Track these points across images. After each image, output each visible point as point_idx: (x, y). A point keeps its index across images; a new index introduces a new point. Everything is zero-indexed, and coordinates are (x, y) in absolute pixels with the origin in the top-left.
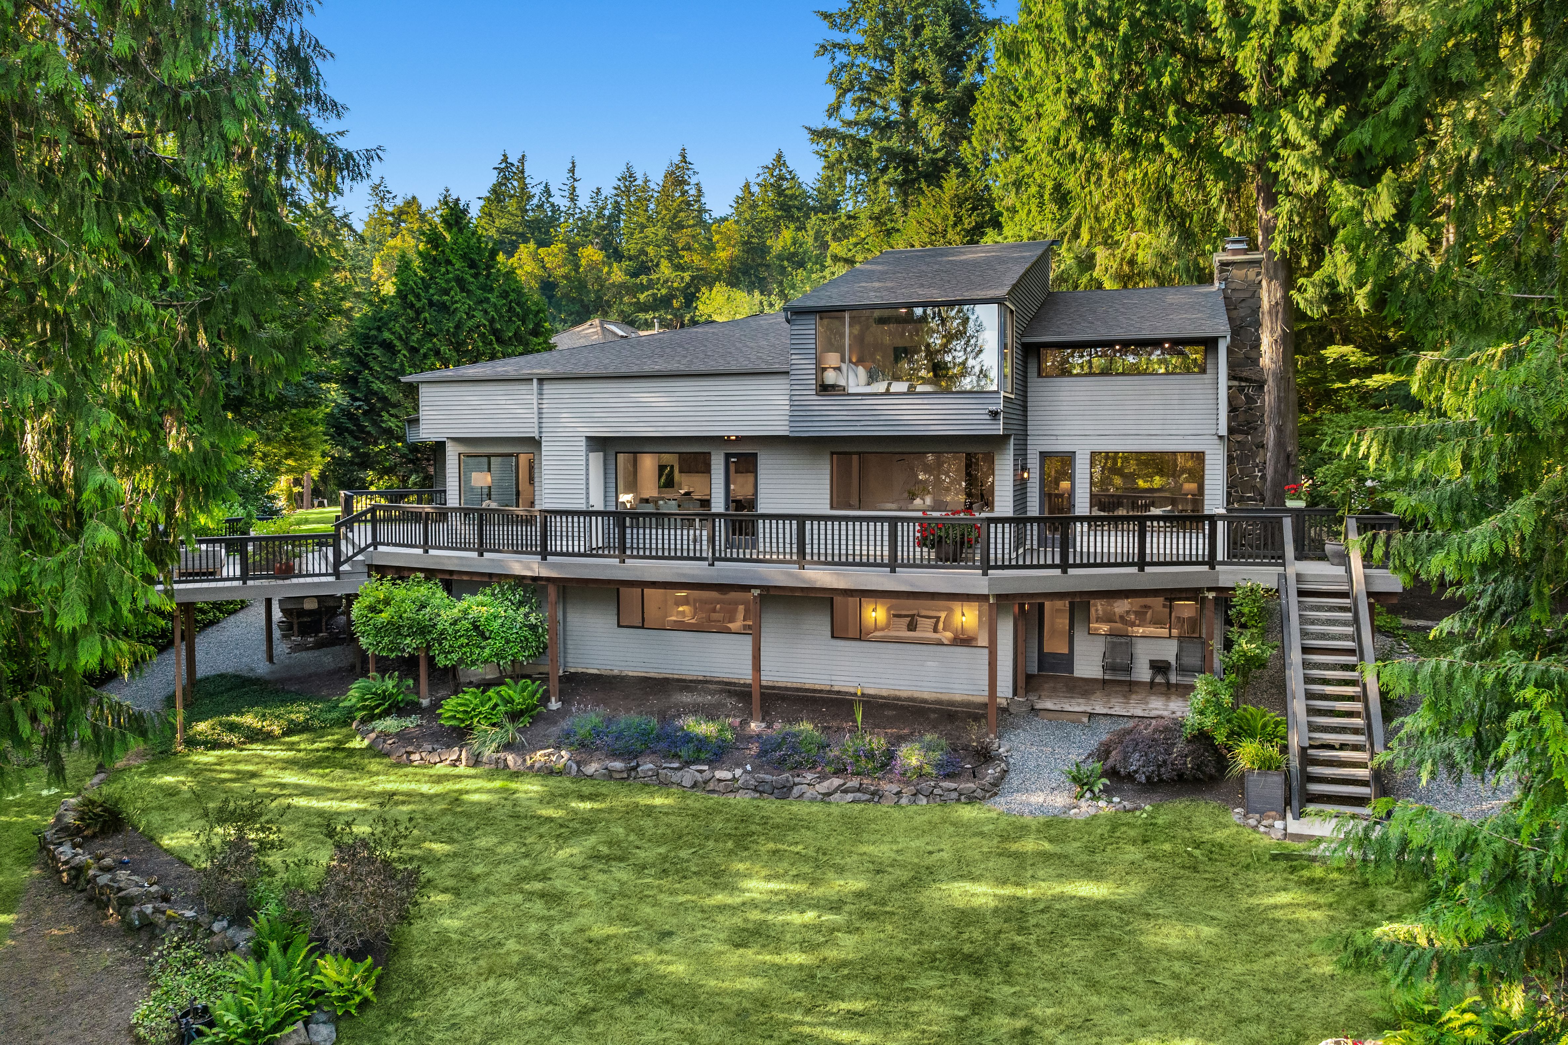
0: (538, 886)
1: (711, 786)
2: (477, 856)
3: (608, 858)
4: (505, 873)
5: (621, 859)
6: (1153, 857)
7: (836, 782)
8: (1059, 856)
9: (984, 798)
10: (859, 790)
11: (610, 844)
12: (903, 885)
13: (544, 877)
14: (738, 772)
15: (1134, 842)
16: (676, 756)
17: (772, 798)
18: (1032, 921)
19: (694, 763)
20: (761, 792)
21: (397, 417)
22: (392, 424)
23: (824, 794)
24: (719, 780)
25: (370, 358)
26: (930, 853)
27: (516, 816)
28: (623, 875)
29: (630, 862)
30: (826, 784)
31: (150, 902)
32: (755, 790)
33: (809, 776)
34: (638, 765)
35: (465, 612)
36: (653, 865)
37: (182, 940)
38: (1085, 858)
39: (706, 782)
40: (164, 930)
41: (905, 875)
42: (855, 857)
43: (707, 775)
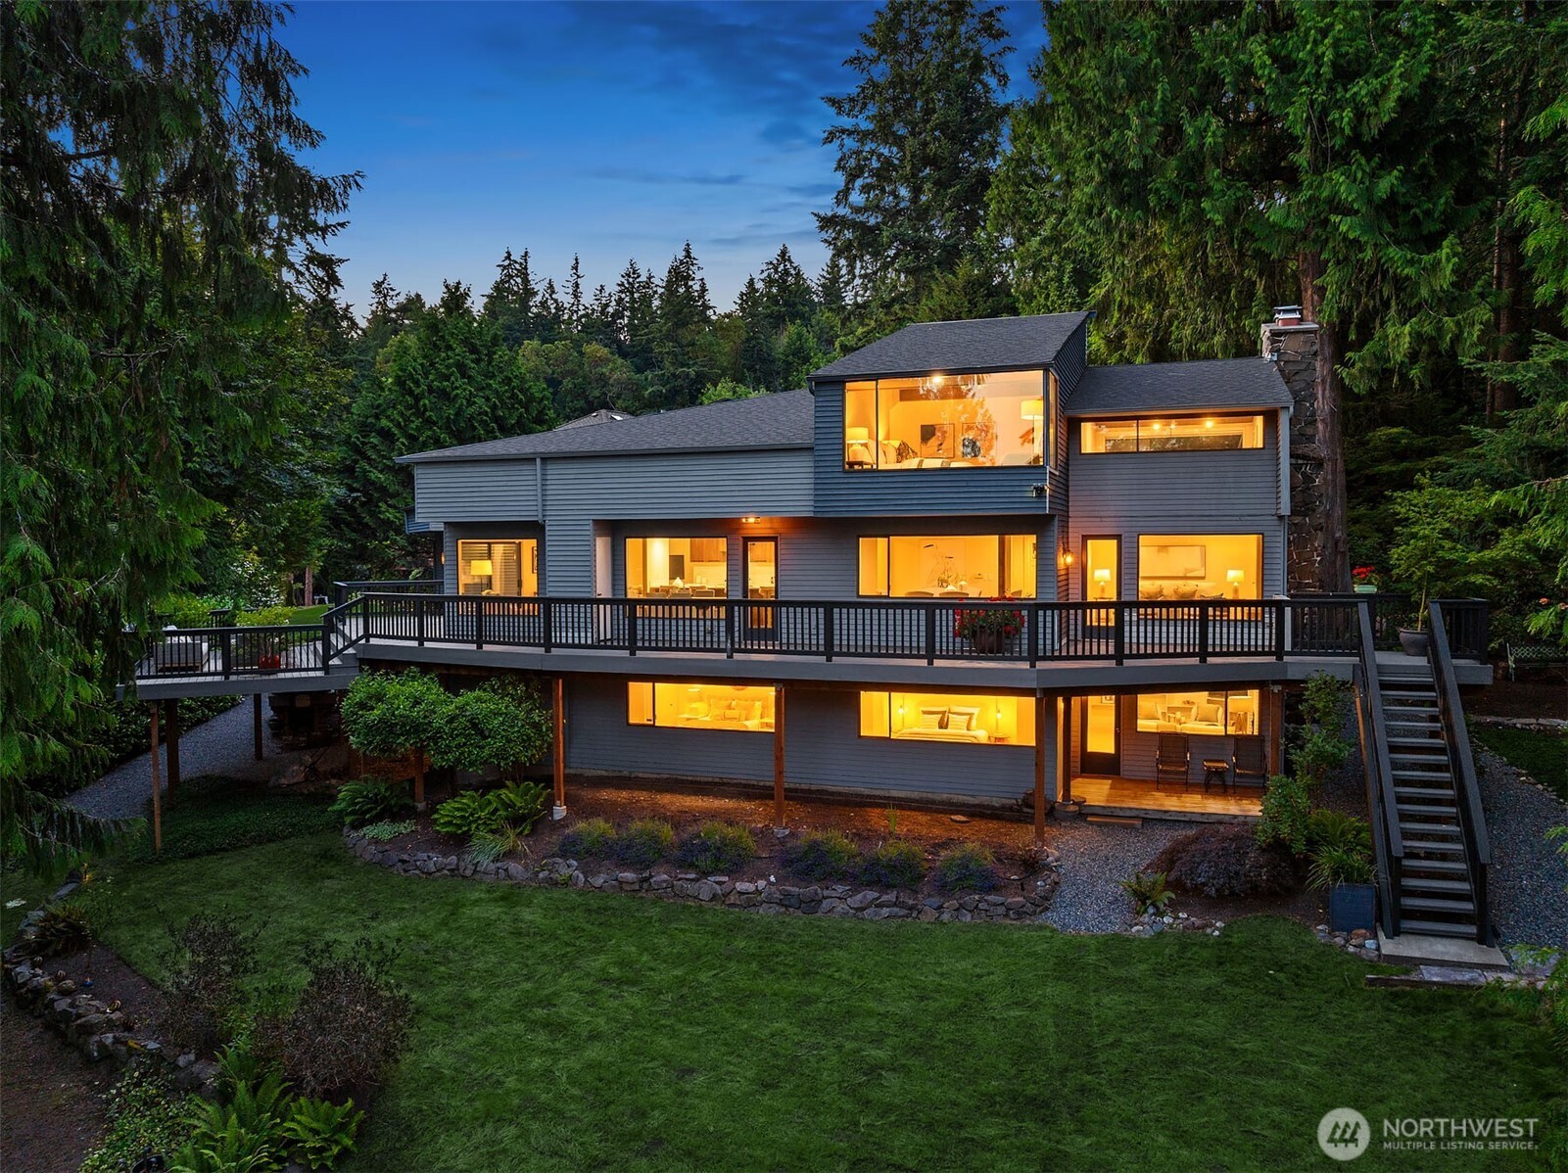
0: (540, 1012)
1: (732, 899)
2: (474, 977)
3: (620, 982)
4: (505, 998)
5: (634, 983)
6: (1231, 981)
7: (871, 895)
8: (1126, 980)
9: (1035, 913)
10: (895, 905)
11: (622, 964)
12: (952, 1014)
13: (548, 1002)
14: (761, 884)
15: (1207, 964)
16: (692, 866)
17: (799, 913)
18: (1102, 1058)
19: (711, 874)
20: (786, 906)
21: (394, 507)
22: (390, 515)
23: (857, 909)
24: (741, 893)
25: (367, 447)
26: (980, 976)
27: (519, 934)
28: (636, 1001)
29: (644, 986)
30: (859, 896)
31: (112, 1031)
32: (780, 903)
33: (840, 888)
34: (651, 876)
35: (462, 708)
36: (669, 989)
37: (143, 1075)
38: (1153, 982)
39: (726, 895)
40: (125, 1064)
41: (952, 1003)
42: (895, 981)
43: (726, 888)
